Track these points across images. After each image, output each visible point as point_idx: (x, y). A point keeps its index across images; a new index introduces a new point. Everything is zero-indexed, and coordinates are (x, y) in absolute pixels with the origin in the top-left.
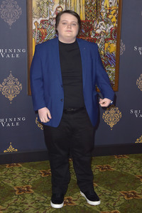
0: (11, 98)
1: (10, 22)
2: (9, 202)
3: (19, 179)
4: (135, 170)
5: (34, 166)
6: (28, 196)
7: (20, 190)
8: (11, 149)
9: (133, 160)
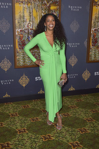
0: (6, 70)
1: (4, 31)
2: (7, 121)
3: (11, 110)
4: (68, 103)
5: (19, 104)
6: (16, 117)
7: (12, 115)
8: (7, 95)
9: (68, 99)
